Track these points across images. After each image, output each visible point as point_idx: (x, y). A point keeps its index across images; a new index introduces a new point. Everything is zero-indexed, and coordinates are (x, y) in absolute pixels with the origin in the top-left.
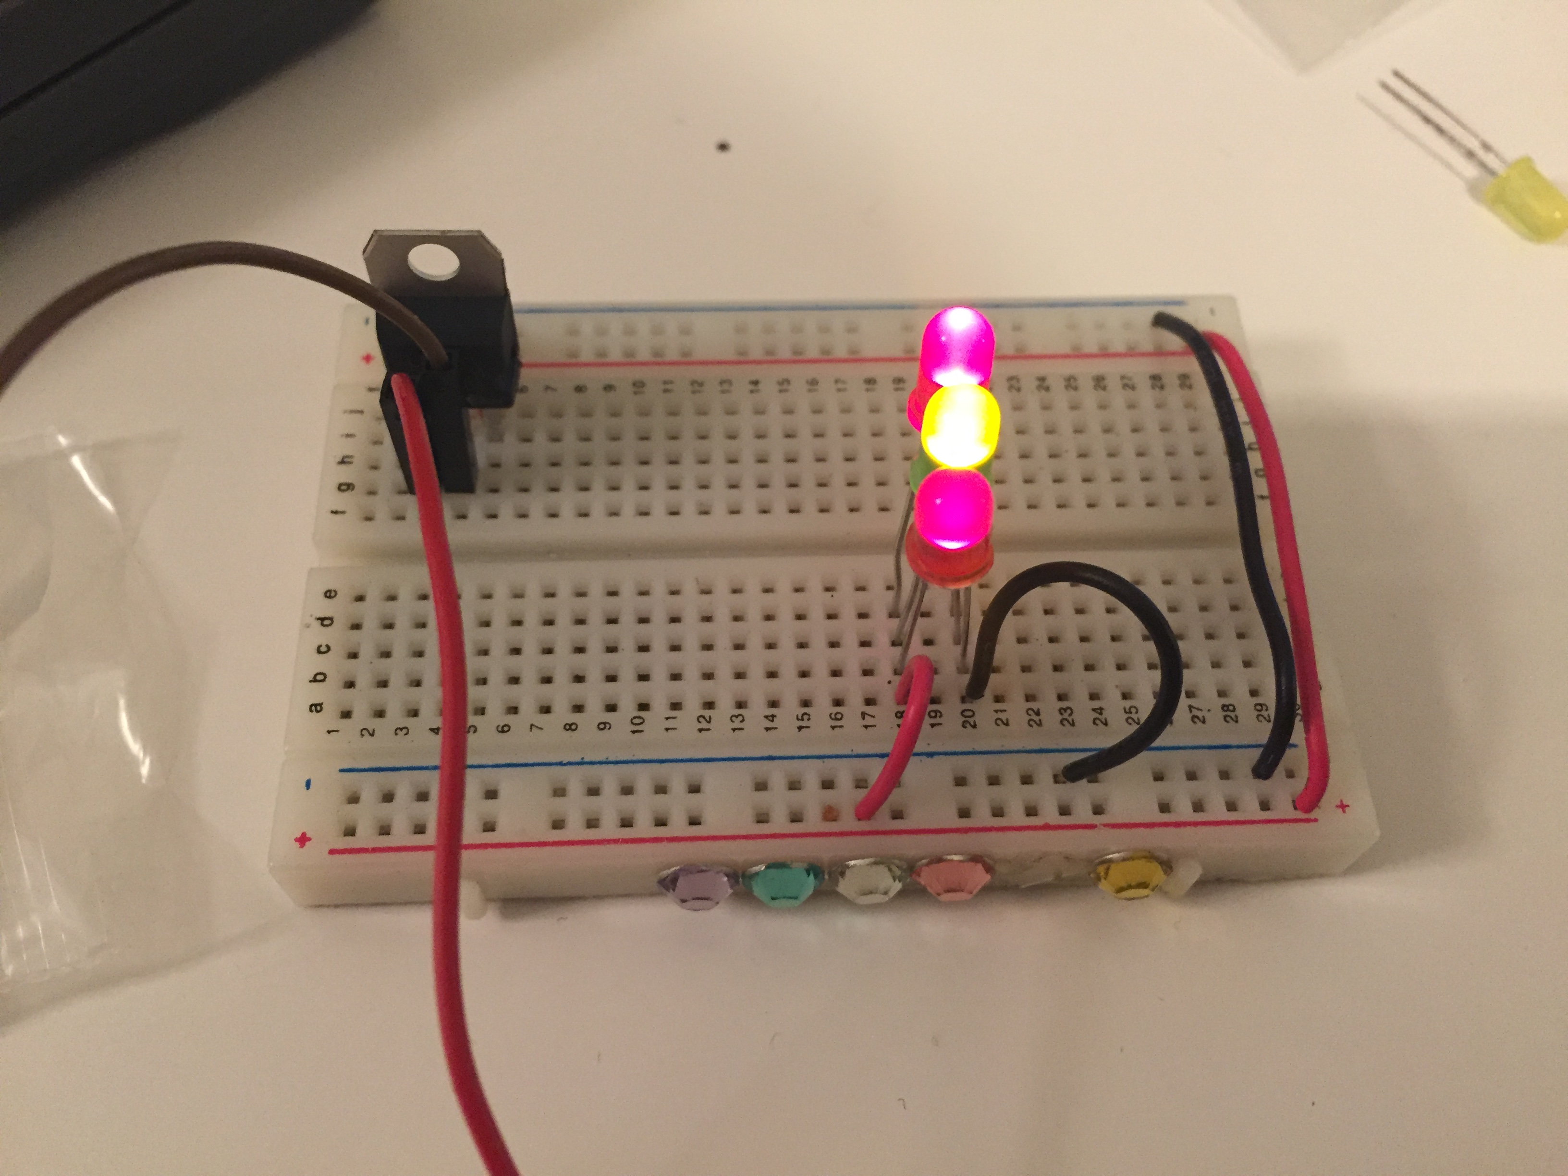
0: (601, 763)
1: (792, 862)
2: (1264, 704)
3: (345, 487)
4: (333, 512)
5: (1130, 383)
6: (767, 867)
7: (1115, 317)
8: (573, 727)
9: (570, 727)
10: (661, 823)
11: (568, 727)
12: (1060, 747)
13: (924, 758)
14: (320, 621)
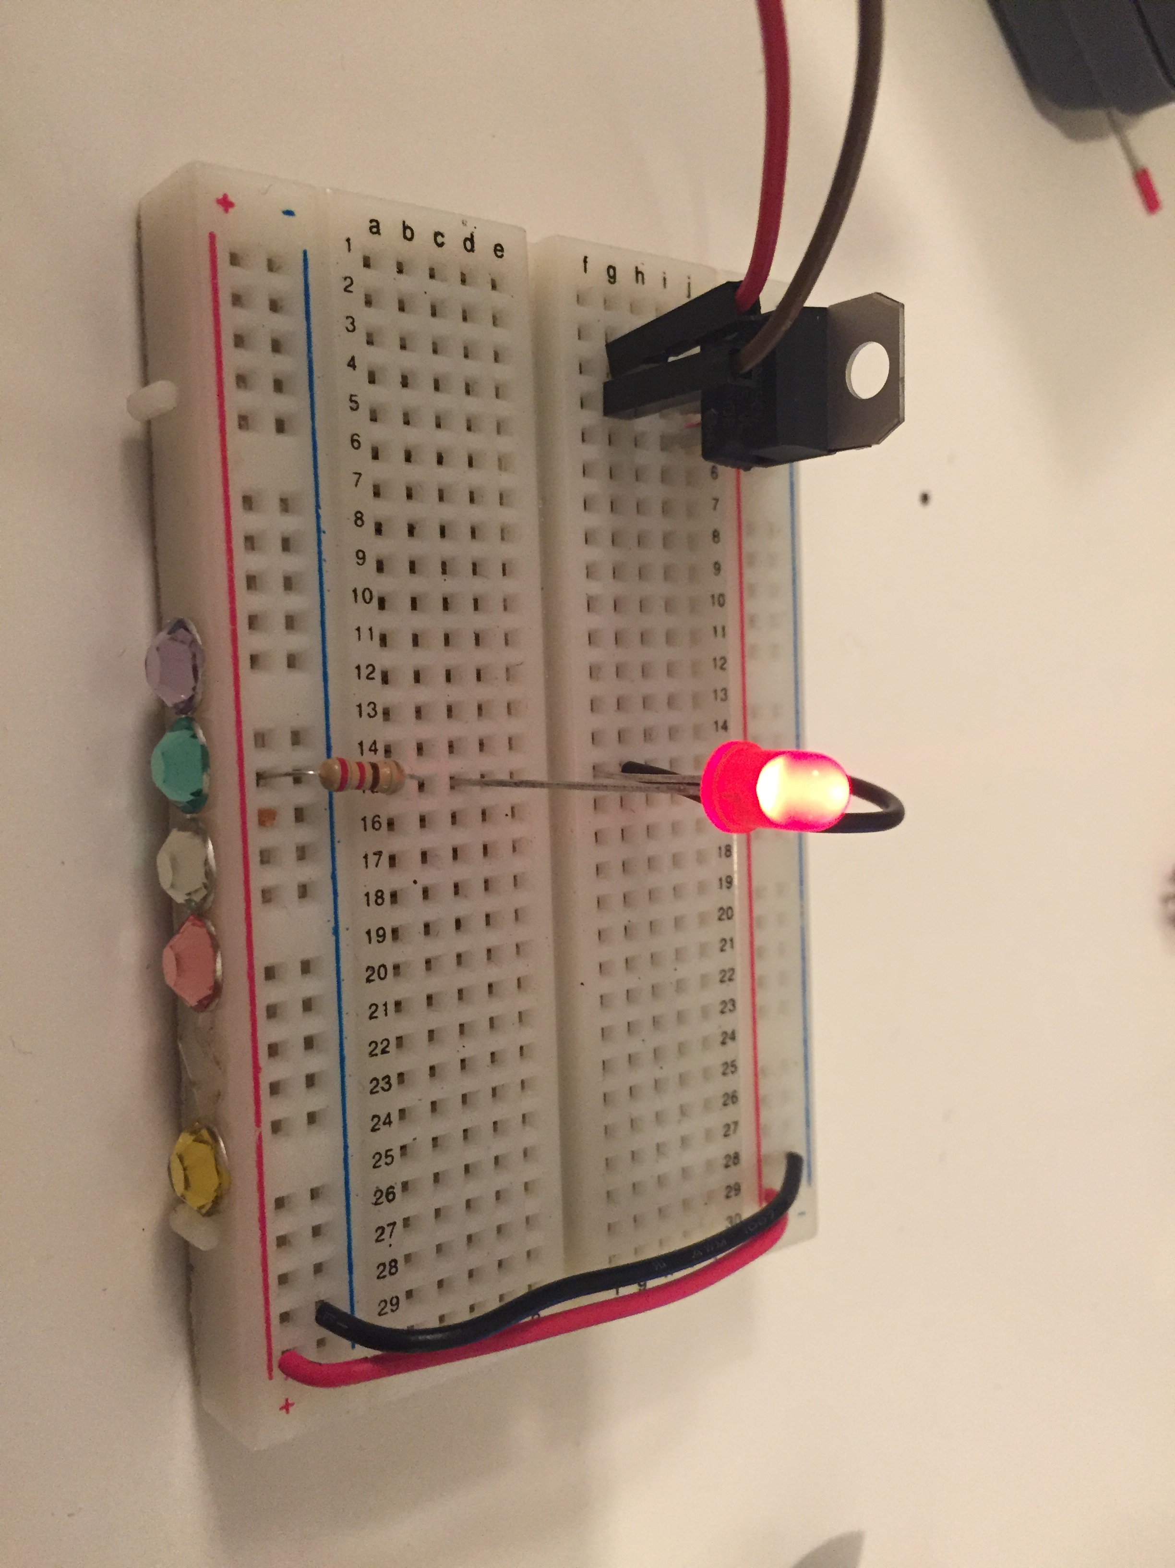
0: (320, 553)
1: (209, 775)
2: (398, 1306)
3: (612, 274)
4: (586, 258)
5: (731, 1131)
6: (203, 747)
7: (795, 1111)
8: (359, 522)
9: (359, 518)
10: (253, 622)
11: (359, 515)
12: (347, 1079)
13: (332, 924)
14: (470, 237)
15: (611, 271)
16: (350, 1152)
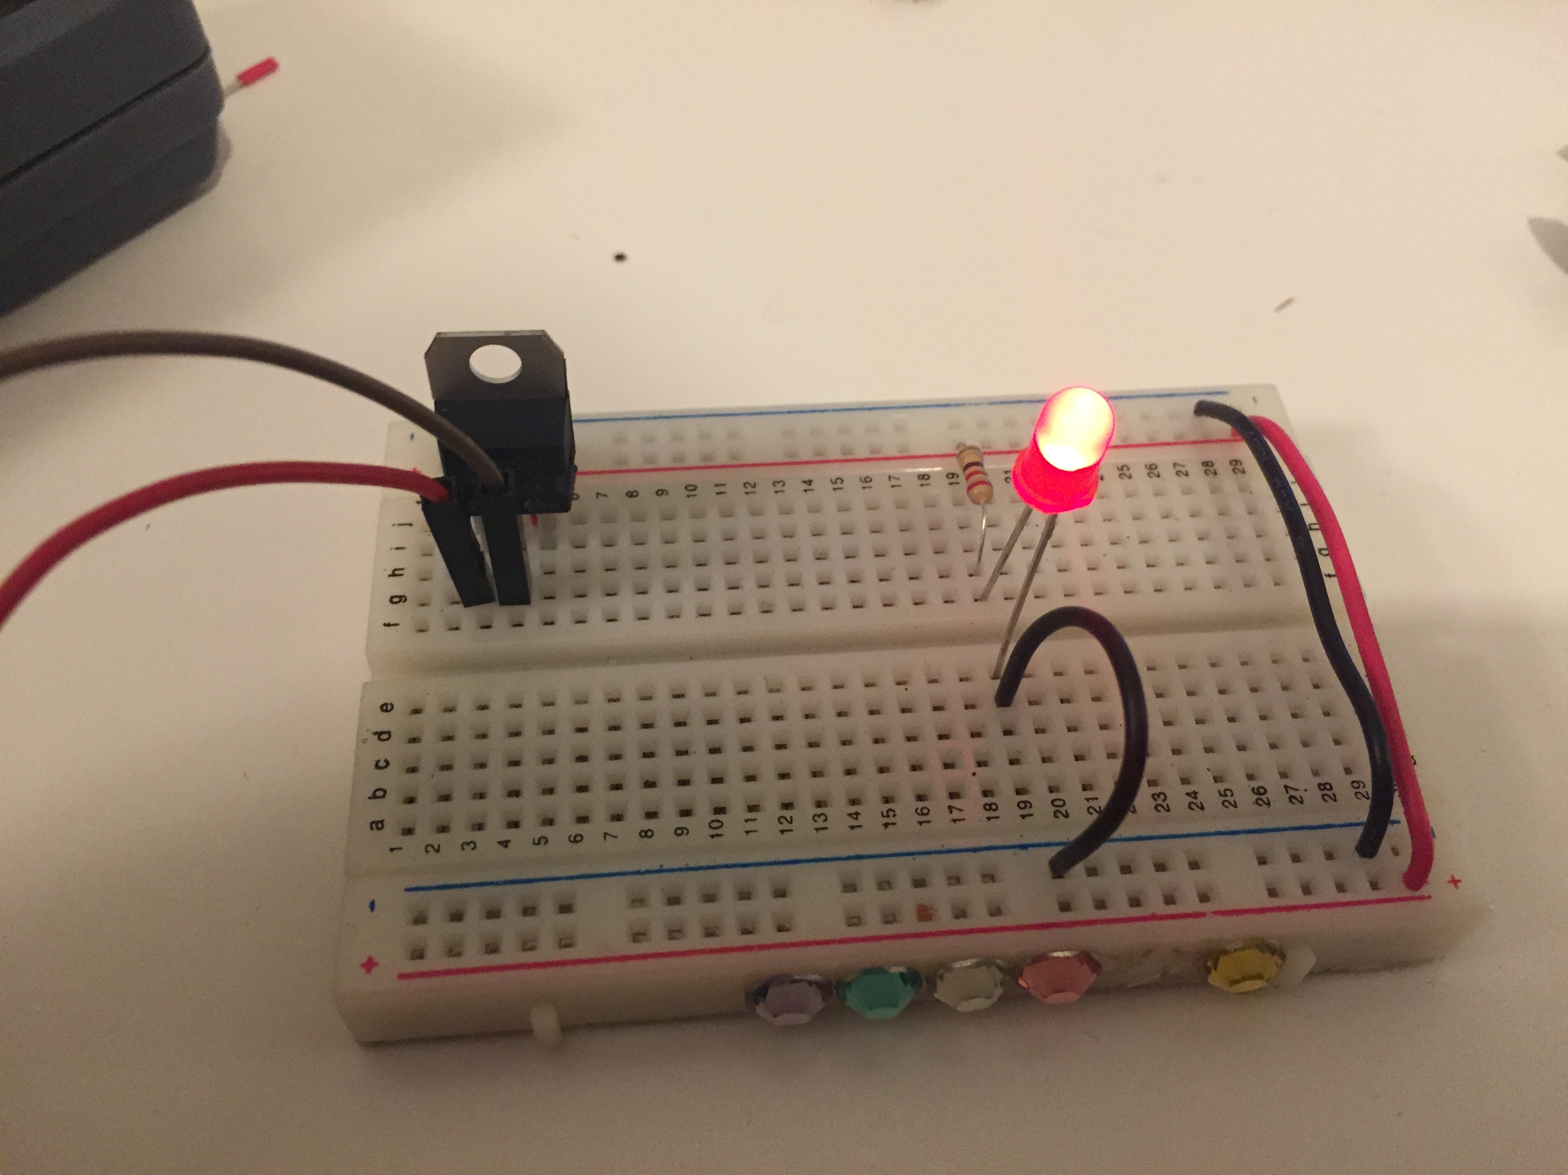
0: (680, 870)
1: (889, 967)
2: (1360, 781)
3: (398, 599)
4: (385, 625)
5: (1183, 470)
6: (863, 974)
7: (1159, 407)
8: (649, 834)
9: (646, 834)
10: (748, 930)
11: (643, 834)
12: (1158, 833)
13: (1018, 851)
14: (377, 736)
15: (395, 600)
16: (1222, 829)
